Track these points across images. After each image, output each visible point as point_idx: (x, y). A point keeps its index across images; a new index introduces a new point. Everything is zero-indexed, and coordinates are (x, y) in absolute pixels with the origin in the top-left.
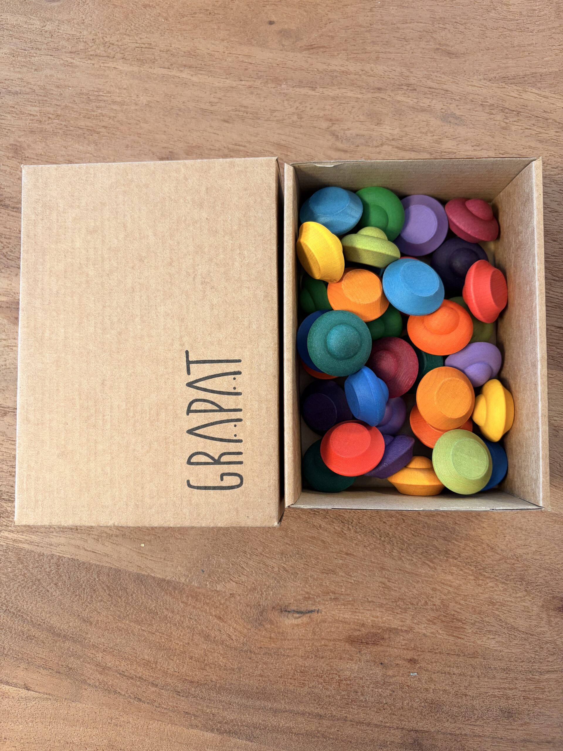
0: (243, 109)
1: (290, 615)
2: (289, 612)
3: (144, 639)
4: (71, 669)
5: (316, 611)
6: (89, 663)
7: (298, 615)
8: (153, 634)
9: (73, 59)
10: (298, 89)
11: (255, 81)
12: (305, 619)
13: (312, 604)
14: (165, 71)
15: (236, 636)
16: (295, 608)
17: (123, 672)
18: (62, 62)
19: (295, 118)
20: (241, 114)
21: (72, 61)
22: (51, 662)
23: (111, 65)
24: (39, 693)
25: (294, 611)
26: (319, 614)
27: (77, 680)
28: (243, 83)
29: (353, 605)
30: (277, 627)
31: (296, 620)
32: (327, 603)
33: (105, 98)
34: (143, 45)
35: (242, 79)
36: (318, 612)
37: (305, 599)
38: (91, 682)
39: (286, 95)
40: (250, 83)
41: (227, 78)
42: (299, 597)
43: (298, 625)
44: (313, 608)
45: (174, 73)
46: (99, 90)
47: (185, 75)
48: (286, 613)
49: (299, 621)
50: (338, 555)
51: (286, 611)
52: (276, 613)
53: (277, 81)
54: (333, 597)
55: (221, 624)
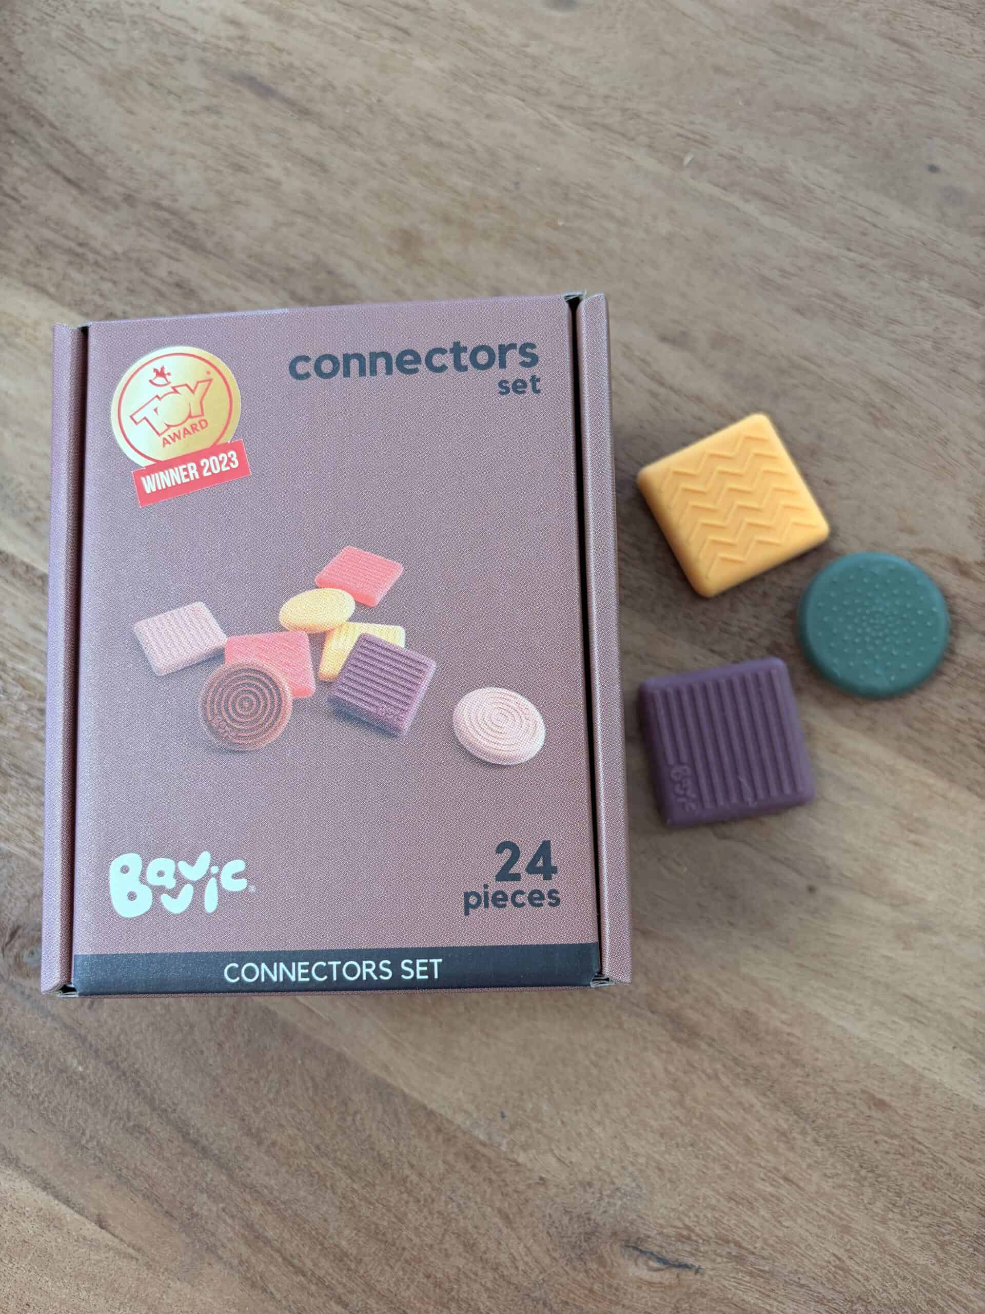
0: (839, 302)
1: (641, 1261)
2: (641, 1251)
3: (351, 1208)
4: (194, 1215)
5: (694, 1269)
6: (232, 1217)
7: (656, 1265)
8: (370, 1203)
9: (561, 118)
10: (948, 298)
11: (873, 258)
12: (668, 1277)
13: (690, 1252)
14: (717, 192)
15: (526, 1263)
16: (656, 1249)
17: (292, 1256)
18: (539, 117)
19: (928, 345)
20: (831, 306)
21: (558, 122)
22: (163, 1190)
23: (625, 150)
24: (121, 1240)
25: (652, 1253)
26: (698, 1277)
27: (199, 1241)
28: (852, 255)
29: (767, 1282)
30: (609, 1273)
31: (651, 1273)
32: (719, 1260)
33: (595, 204)
34: (691, 136)
35: (853, 248)
36: (697, 1271)
37: (681, 1238)
38: (226, 1255)
39: (923, 299)
40: (865, 260)
41: (824, 238)
42: (668, 1231)
43: (650, 1284)
44: (690, 1261)
45: (734, 199)
46: (589, 187)
47: (752, 208)
48: (636, 1253)
49: (656, 1277)
50: (769, 1174)
51: (636, 1248)
52: (616, 1247)
53: (915, 271)
54: (734, 1254)
55: (505, 1231)
